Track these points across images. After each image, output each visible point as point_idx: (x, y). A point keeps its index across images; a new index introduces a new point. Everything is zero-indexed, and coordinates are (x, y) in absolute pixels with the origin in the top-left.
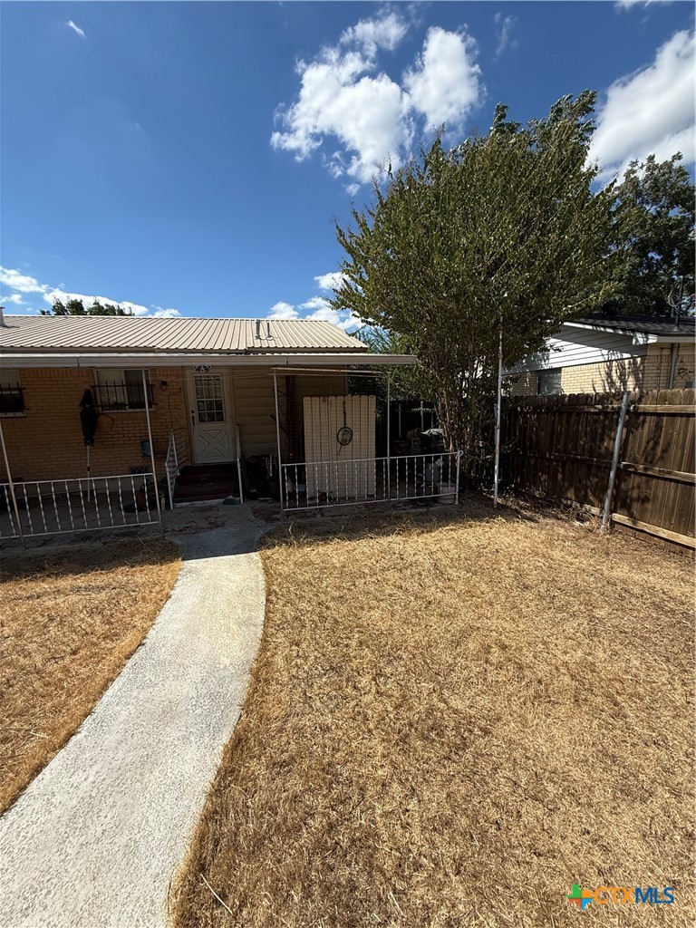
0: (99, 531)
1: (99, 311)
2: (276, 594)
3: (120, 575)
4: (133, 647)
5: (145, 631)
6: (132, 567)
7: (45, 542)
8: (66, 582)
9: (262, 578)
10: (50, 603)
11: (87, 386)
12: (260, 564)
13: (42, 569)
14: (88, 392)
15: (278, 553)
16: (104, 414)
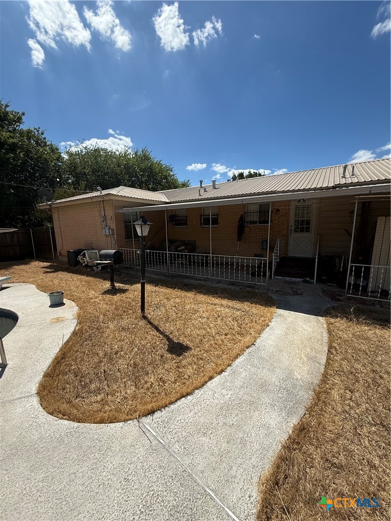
0: (239, 282)
1: (251, 176)
2: (336, 350)
3: (246, 306)
4: (250, 344)
5: (256, 338)
6: (252, 304)
7: (219, 282)
8: (225, 302)
9: (326, 335)
10: (219, 309)
11: (242, 213)
12: (325, 326)
13: (217, 294)
14: (242, 215)
15: (340, 323)
16: (247, 226)
